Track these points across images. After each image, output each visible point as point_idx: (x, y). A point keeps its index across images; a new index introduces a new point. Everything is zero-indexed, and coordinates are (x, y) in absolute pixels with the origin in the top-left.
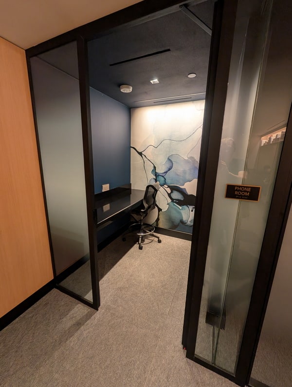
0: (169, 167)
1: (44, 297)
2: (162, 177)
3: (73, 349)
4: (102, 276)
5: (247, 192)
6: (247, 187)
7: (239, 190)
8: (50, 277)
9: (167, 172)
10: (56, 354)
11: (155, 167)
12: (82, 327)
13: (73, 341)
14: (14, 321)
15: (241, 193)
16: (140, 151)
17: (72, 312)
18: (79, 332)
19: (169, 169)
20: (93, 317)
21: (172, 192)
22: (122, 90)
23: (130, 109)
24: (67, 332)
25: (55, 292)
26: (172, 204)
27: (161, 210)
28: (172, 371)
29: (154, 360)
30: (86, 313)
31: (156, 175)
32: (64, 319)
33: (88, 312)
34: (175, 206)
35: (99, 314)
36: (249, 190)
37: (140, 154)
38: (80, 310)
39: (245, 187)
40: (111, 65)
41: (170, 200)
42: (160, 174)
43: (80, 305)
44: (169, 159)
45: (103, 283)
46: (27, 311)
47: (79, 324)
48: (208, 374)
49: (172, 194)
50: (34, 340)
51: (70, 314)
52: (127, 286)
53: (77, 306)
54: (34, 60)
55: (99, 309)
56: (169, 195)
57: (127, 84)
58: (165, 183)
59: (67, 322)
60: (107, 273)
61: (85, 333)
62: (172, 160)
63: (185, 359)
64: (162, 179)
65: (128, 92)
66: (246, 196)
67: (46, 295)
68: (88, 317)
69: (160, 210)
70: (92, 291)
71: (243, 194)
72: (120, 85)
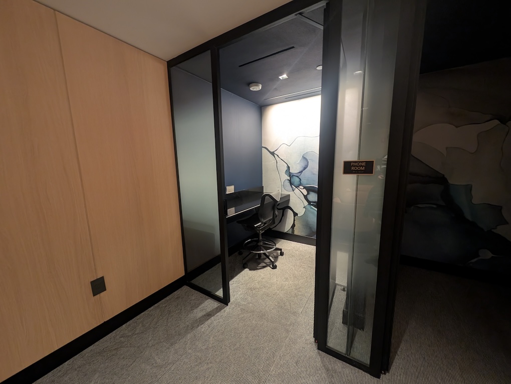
0: (304, 166)
1: (175, 292)
2: (297, 178)
3: (204, 333)
4: (232, 278)
5: (363, 166)
6: (362, 162)
7: (355, 166)
8: (181, 273)
9: (302, 172)
10: (189, 336)
11: (288, 167)
12: (213, 318)
13: (204, 328)
14: (150, 309)
15: (357, 168)
16: (272, 151)
17: (203, 305)
18: (209, 321)
19: (305, 168)
20: (223, 311)
21: (308, 194)
22: (251, 89)
23: (261, 108)
24: (199, 320)
25: (185, 288)
26: (309, 207)
27: (297, 214)
28: (302, 358)
29: (283, 349)
30: (216, 307)
31: (290, 176)
32: (195, 311)
33: (218, 306)
34: (312, 210)
35: (227, 309)
36: (364, 164)
37: (273, 153)
38: (211, 304)
39: (360, 162)
40: (240, 66)
41: (306, 203)
42: (295, 174)
43: (210, 300)
44: (304, 158)
45: (233, 284)
46: (160, 302)
47: (209, 315)
48: (339, 365)
49: (308, 196)
50: (169, 324)
51: (200, 307)
52: (258, 287)
53: (208, 301)
54: (173, 69)
55: (229, 304)
56: (306, 197)
57: (256, 83)
58: (300, 184)
59: (198, 313)
60: (237, 275)
61: (215, 323)
62: (307, 158)
63: (317, 351)
64: (297, 179)
65: (258, 89)
66: (362, 170)
67: (178, 291)
68: (218, 310)
69: (295, 214)
70: (222, 289)
71: (359, 168)
72: (249, 84)
